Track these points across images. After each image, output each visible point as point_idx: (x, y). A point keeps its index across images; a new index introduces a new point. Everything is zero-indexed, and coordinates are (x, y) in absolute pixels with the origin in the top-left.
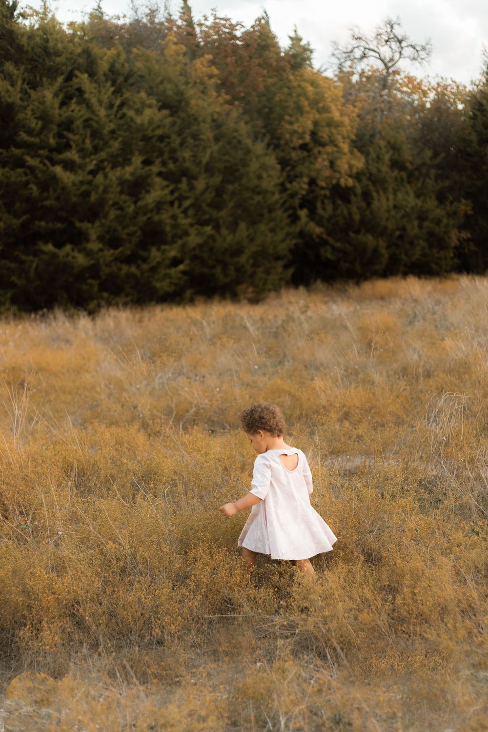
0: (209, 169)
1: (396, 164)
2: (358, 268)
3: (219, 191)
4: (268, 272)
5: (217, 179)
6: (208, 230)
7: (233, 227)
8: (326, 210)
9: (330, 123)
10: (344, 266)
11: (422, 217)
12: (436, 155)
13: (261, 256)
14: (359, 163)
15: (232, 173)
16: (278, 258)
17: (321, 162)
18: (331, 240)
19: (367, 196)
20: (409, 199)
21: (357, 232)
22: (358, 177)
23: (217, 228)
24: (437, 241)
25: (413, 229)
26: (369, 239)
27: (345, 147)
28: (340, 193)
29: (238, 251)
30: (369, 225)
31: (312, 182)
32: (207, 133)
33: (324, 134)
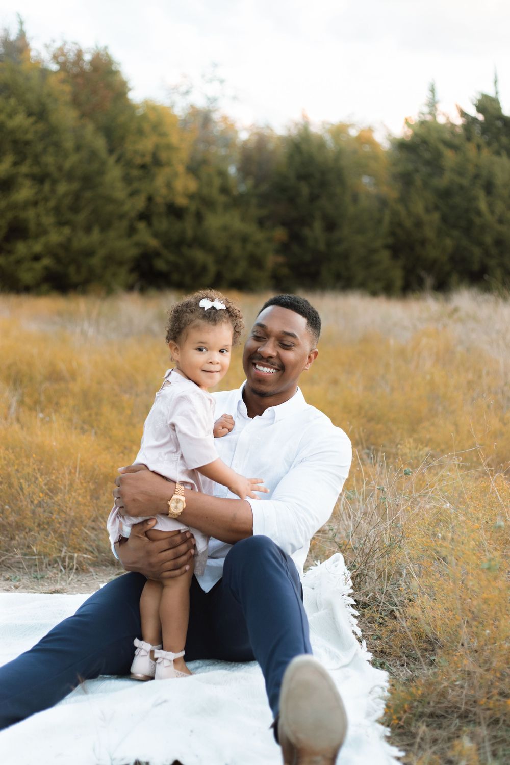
0: (70, 176)
1: (225, 190)
2: (187, 279)
3: (77, 196)
4: (114, 275)
5: (75, 186)
6: (67, 230)
7: (88, 229)
8: (163, 224)
9: (169, 147)
10: (175, 277)
11: (245, 239)
12: (256, 186)
13: (111, 260)
14: (192, 185)
15: (89, 181)
16: (121, 263)
17: (160, 181)
18: (165, 252)
19: (199, 217)
20: (235, 221)
21: (190, 246)
22: (191, 197)
23: (74, 229)
24: (256, 262)
25: (237, 250)
26: (199, 256)
27: (181, 169)
28: (175, 212)
29: (90, 253)
30: (200, 242)
31: (150, 199)
32: (69, 144)
33: (163, 156)
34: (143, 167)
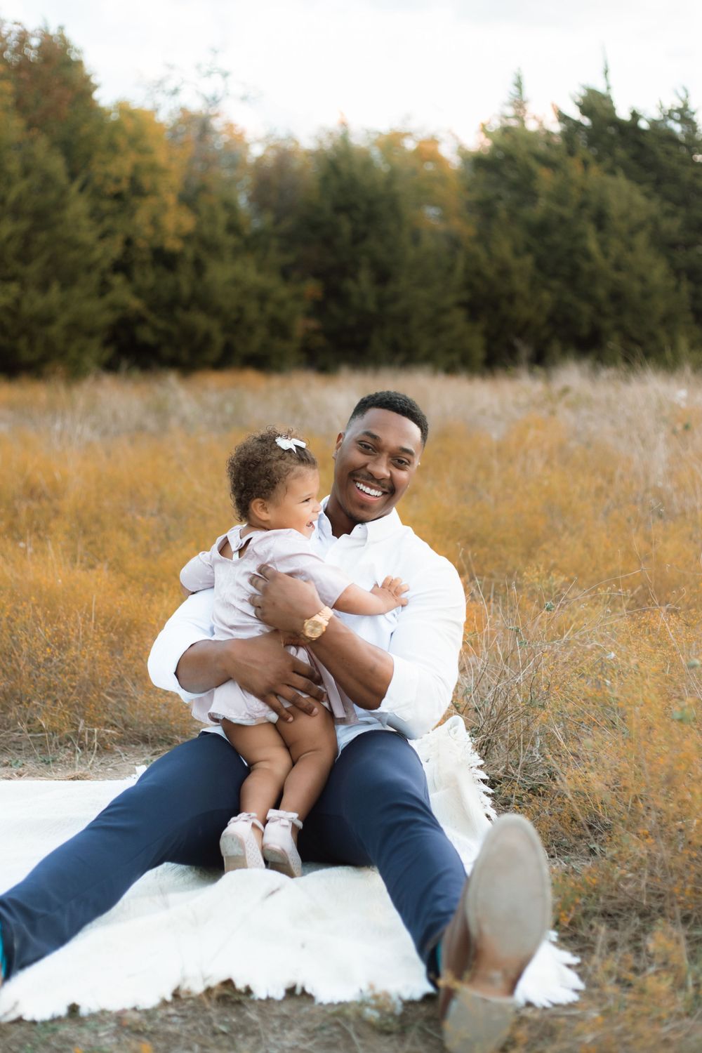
0: (16, 212)
1: (233, 228)
2: (185, 355)
3: (27, 239)
4: (82, 350)
5: (24, 225)
6: (14, 288)
7: (44, 287)
8: (148, 277)
9: (154, 169)
10: (167, 351)
11: (263, 297)
12: (277, 222)
13: (76, 329)
14: (188, 222)
15: (43, 218)
16: (91, 334)
17: (142, 217)
18: (152, 317)
19: (199, 267)
20: (249, 272)
21: (187, 308)
22: (187, 238)
23: (23, 287)
24: (279, 329)
25: (252, 311)
26: (200, 321)
27: (171, 199)
28: (164, 260)
29: (47, 320)
30: (201, 301)
31: (129, 242)
32: (14, 167)
33: (146, 181)
34: (118, 196)
